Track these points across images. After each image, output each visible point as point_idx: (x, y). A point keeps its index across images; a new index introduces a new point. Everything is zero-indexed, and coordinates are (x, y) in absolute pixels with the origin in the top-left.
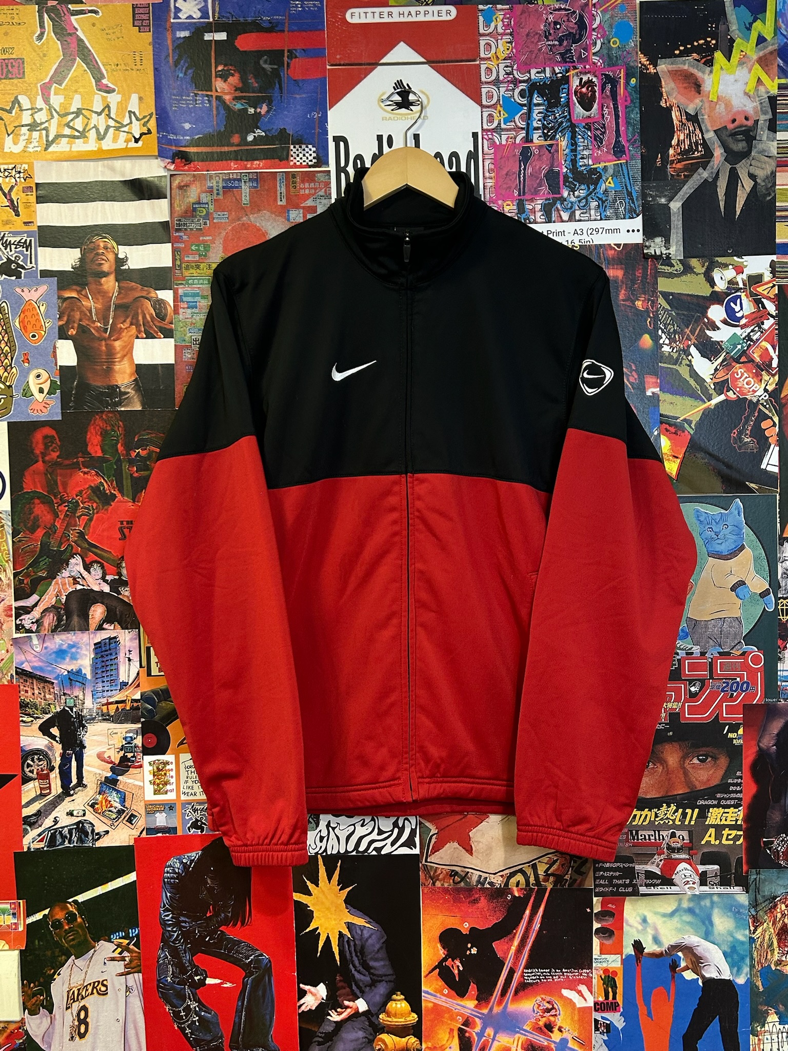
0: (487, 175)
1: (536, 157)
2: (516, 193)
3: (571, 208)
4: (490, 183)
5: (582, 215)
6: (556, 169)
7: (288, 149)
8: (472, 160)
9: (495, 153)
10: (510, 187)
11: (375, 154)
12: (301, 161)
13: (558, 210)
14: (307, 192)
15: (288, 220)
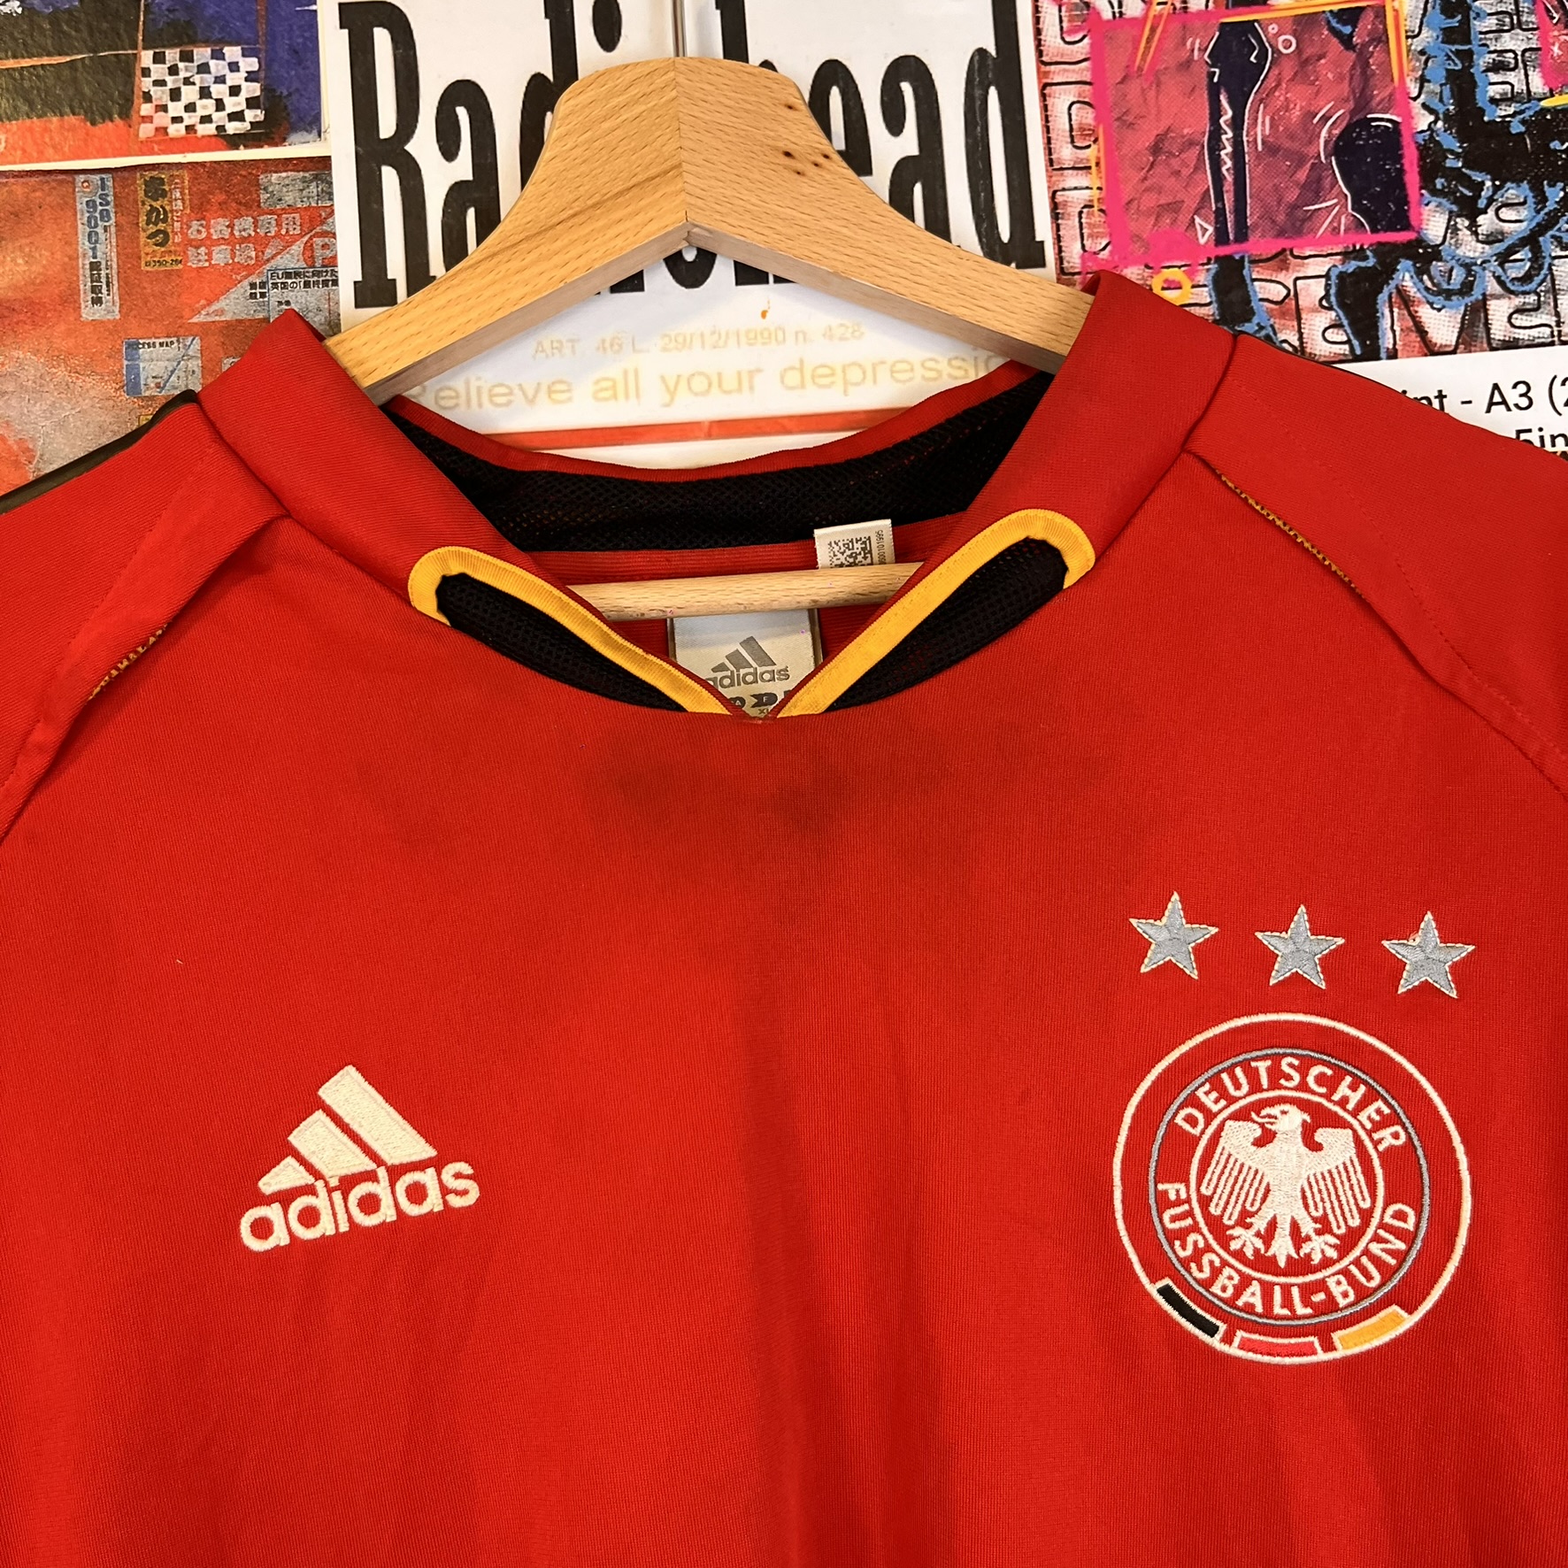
0: (1066, 153)
1: (1288, 70)
2: (1205, 232)
3: (1466, 289)
4: (1081, 189)
5: (1520, 320)
6: (1384, 118)
7: (127, 69)
8: (993, 93)
9: (1095, 57)
10: (1174, 207)
11: (537, 79)
12: (190, 119)
13: (1406, 301)
14: (220, 256)
15: (133, 387)
